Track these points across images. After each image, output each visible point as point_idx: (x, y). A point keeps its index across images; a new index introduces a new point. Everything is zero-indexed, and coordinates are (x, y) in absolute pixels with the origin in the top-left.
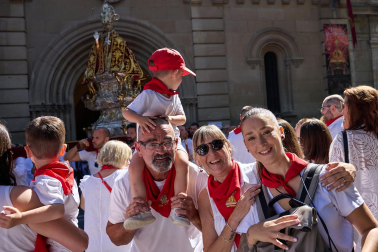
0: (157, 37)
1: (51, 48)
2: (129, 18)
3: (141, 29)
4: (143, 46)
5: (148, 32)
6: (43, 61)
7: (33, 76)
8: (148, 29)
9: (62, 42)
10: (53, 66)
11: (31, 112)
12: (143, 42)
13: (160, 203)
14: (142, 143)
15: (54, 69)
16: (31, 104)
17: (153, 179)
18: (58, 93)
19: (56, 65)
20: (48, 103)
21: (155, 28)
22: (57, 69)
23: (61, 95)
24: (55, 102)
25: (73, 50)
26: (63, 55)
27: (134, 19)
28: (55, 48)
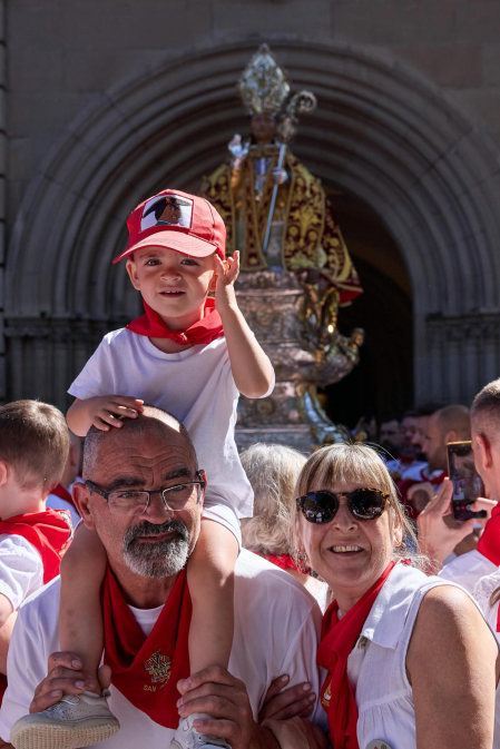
0: (417, 102)
1: (78, 139)
2: (325, 40)
3: (364, 74)
4: (371, 133)
5: (389, 85)
6: (50, 179)
7: (19, 226)
8: (388, 73)
9: (112, 117)
10: (80, 195)
11: (7, 340)
12: (368, 118)
13: (147, 678)
14: (94, 486)
15: (83, 205)
16: (9, 314)
17: (128, 600)
18: (91, 282)
19: (90, 193)
20: (61, 313)
21: (413, 71)
22: (94, 205)
23: (100, 289)
24: (80, 308)
25: (145, 145)
26: (114, 161)
27: (341, 43)
28: (90, 139)
